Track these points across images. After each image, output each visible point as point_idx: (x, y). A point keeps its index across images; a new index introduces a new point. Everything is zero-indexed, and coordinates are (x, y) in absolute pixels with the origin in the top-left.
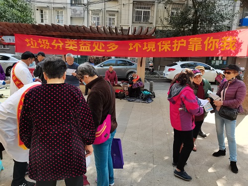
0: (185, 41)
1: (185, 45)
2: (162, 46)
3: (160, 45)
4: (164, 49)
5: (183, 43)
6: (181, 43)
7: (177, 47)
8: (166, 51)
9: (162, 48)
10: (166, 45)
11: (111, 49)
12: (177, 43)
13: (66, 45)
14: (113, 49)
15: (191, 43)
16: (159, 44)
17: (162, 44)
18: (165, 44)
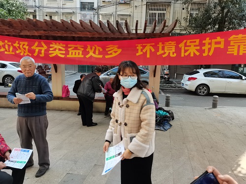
0: (222, 41)
1: (222, 46)
2: (186, 48)
3: (183, 48)
4: (190, 54)
5: (219, 43)
6: (217, 43)
7: (209, 49)
8: (192, 55)
9: (186, 51)
10: (192, 47)
11: (111, 54)
12: (210, 44)
13: (51, 49)
14: (114, 55)
15: (232, 43)
16: (182, 45)
17: (186, 45)
18: (190, 46)
